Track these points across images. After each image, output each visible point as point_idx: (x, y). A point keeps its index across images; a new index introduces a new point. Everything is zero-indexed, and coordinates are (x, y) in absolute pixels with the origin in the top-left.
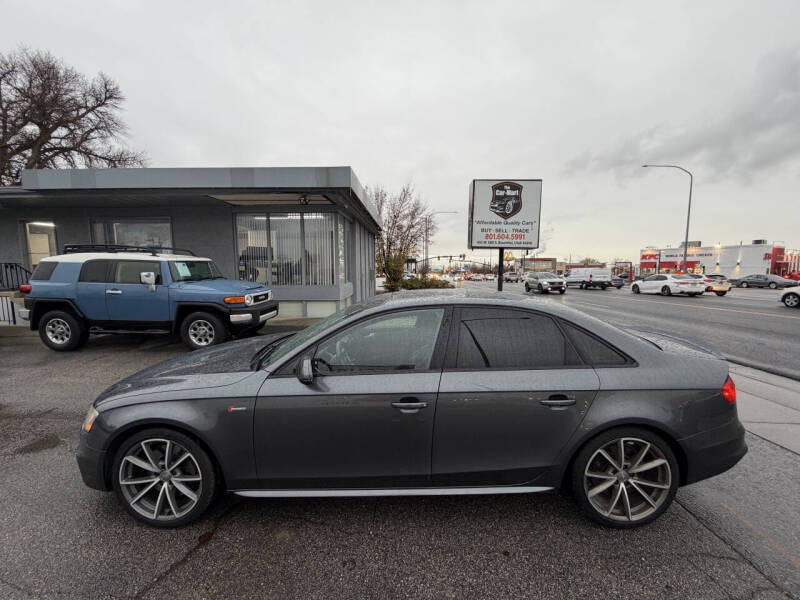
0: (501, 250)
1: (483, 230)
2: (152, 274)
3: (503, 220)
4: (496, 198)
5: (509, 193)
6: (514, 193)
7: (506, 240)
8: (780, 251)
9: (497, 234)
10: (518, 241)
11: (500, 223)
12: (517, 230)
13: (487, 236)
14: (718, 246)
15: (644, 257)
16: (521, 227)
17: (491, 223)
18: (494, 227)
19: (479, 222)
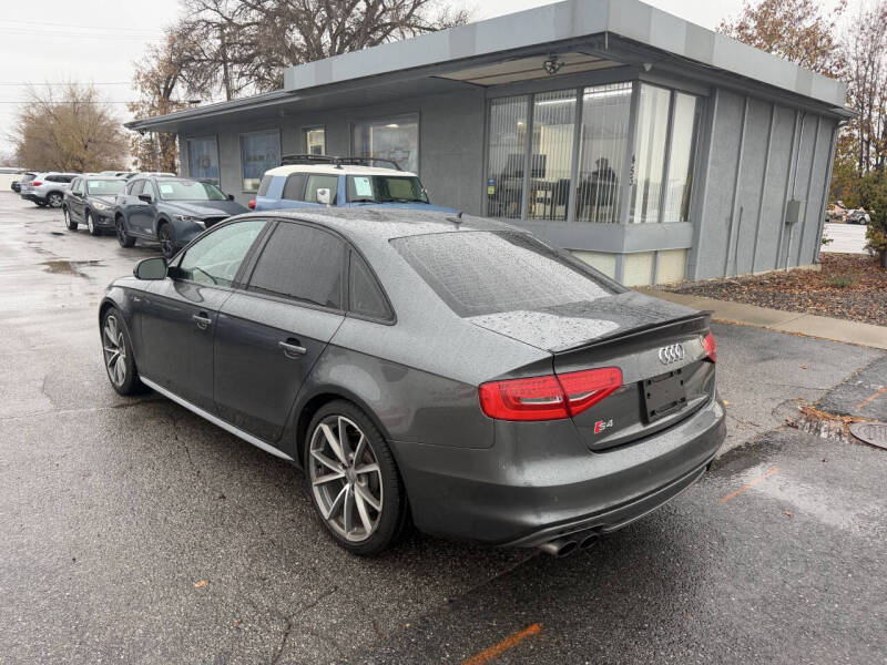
2: (328, 191)
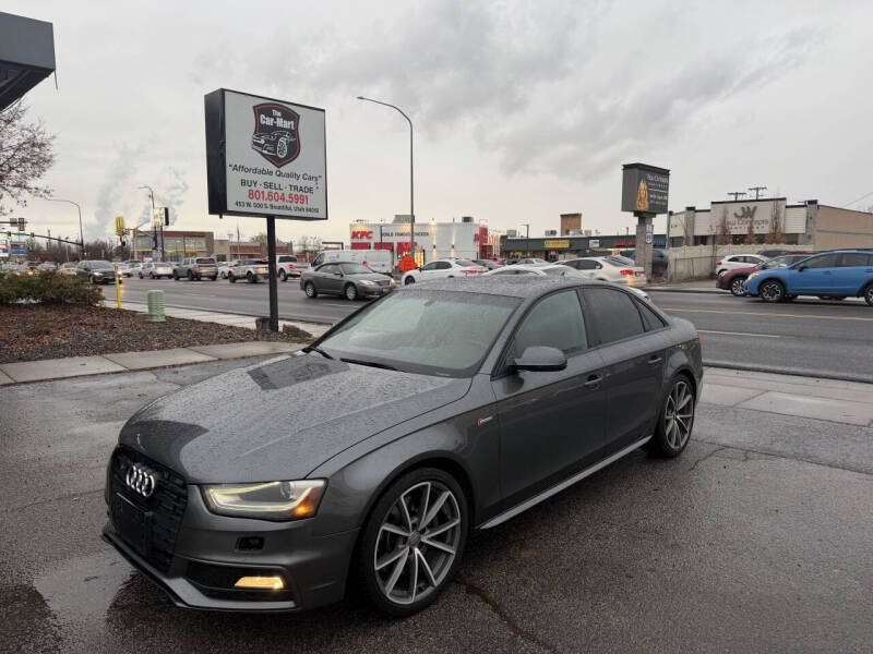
0: (271, 220)
1: (243, 183)
3: (273, 168)
4: (261, 129)
5: (280, 122)
6: (287, 124)
7: (280, 203)
8: (484, 231)
9: (266, 191)
10: (299, 205)
11: (270, 173)
12: (296, 188)
13: (251, 194)
14: (433, 223)
15: (354, 235)
16: (302, 183)
17: (255, 171)
18: (262, 179)
19: (235, 168)
